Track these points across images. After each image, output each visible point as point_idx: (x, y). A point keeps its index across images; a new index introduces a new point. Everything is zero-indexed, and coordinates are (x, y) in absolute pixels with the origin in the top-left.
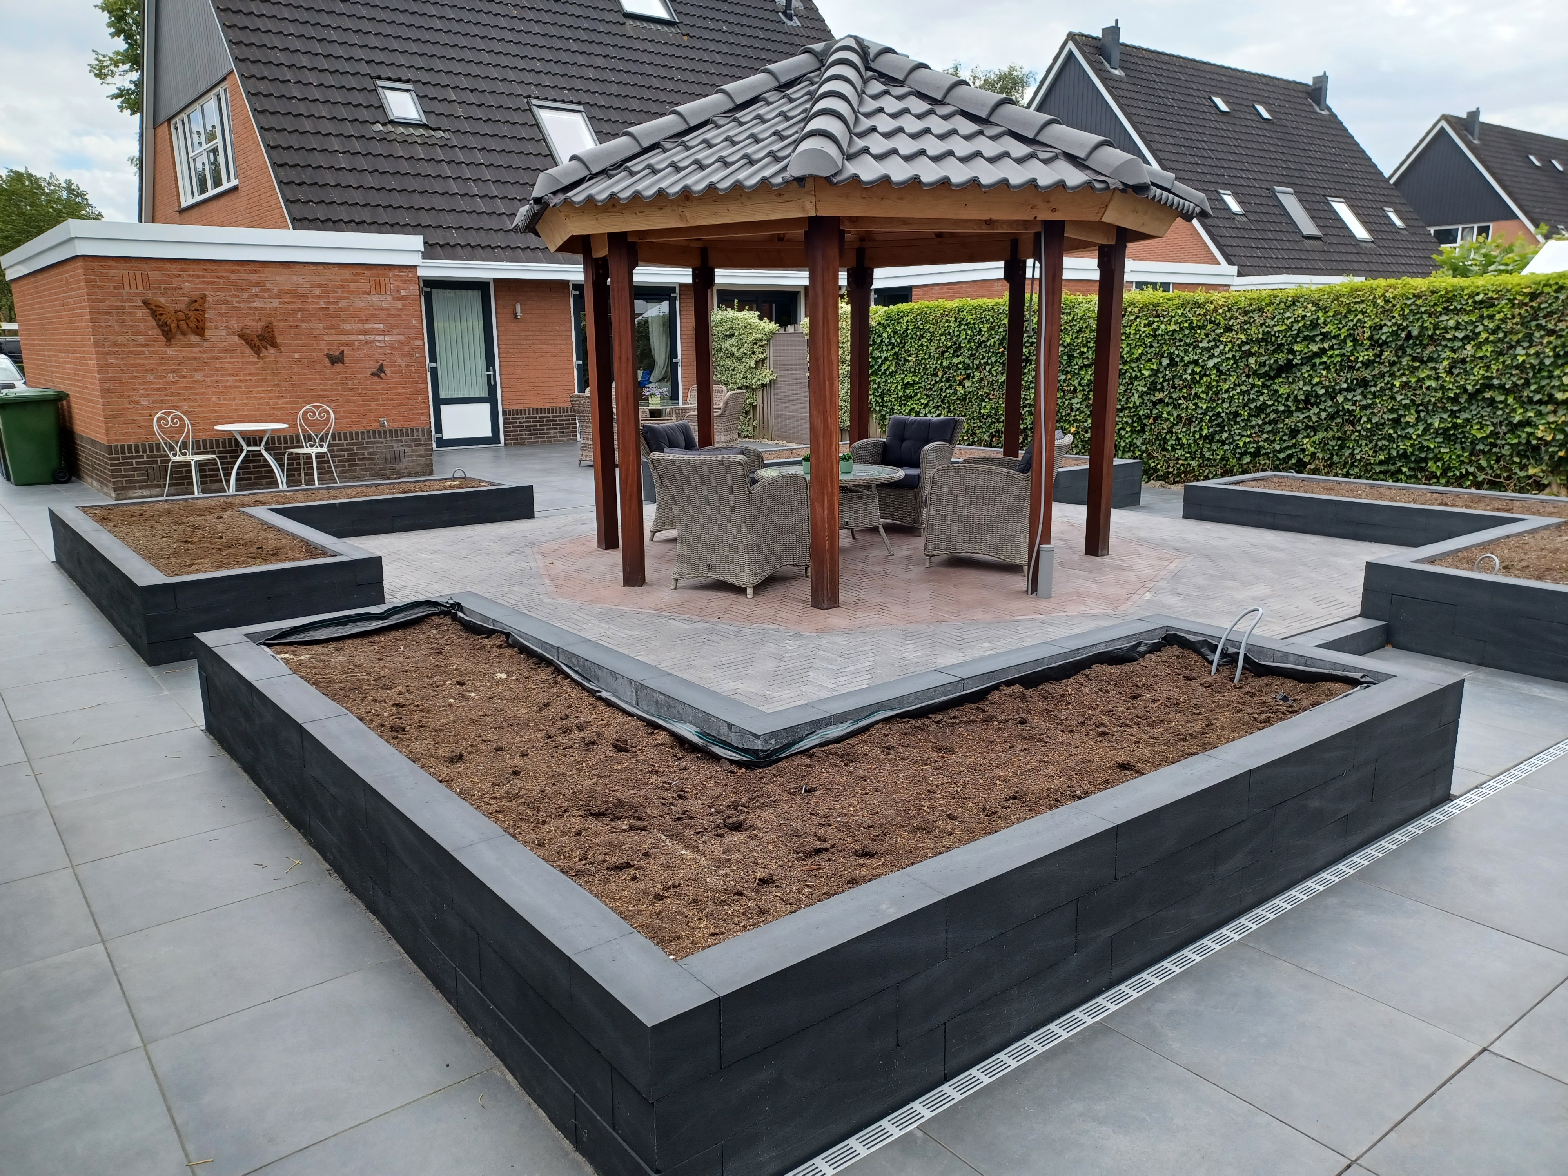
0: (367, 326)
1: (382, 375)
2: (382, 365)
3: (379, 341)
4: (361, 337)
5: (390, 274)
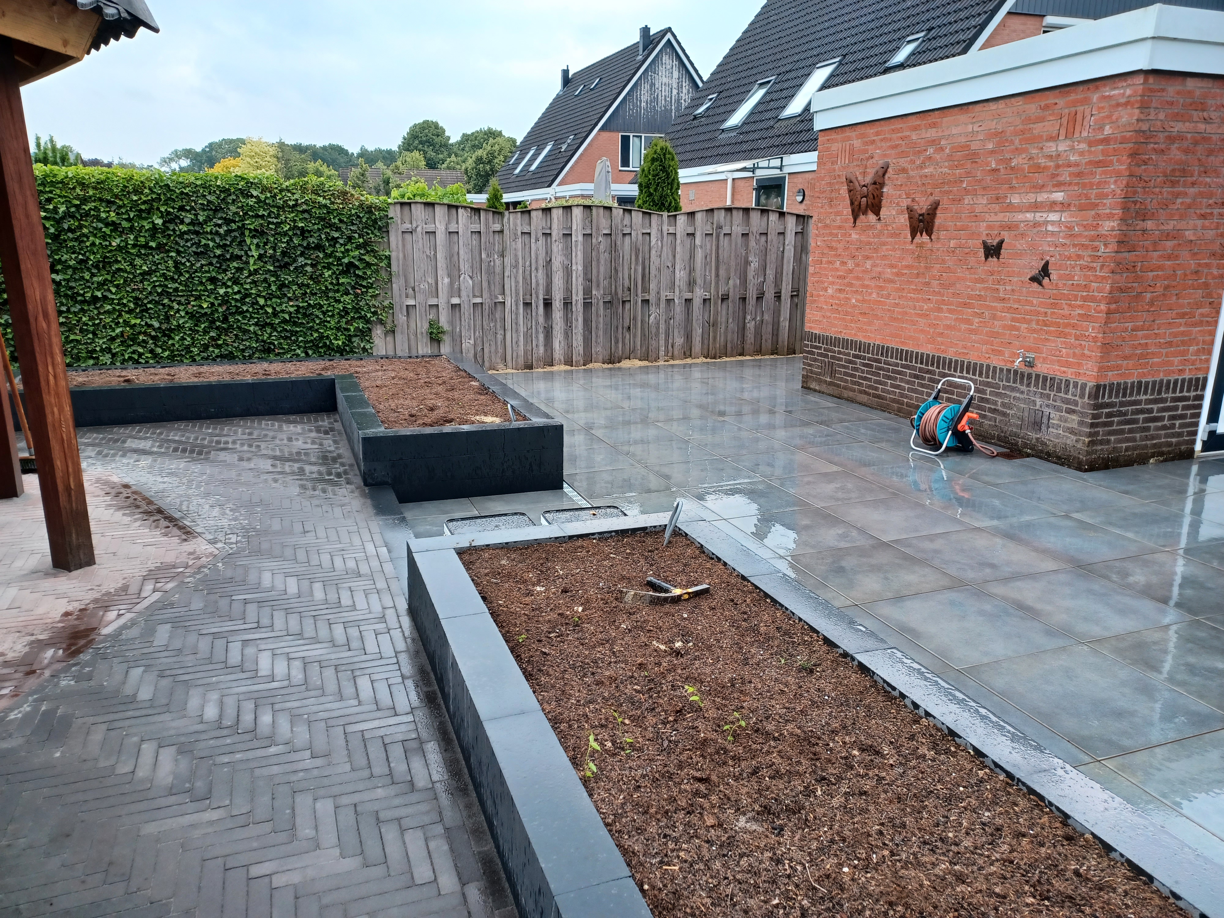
0: (1042, 197)
1: (1046, 281)
2: (1047, 264)
3: (1053, 223)
4: (1029, 216)
5: (1095, 97)
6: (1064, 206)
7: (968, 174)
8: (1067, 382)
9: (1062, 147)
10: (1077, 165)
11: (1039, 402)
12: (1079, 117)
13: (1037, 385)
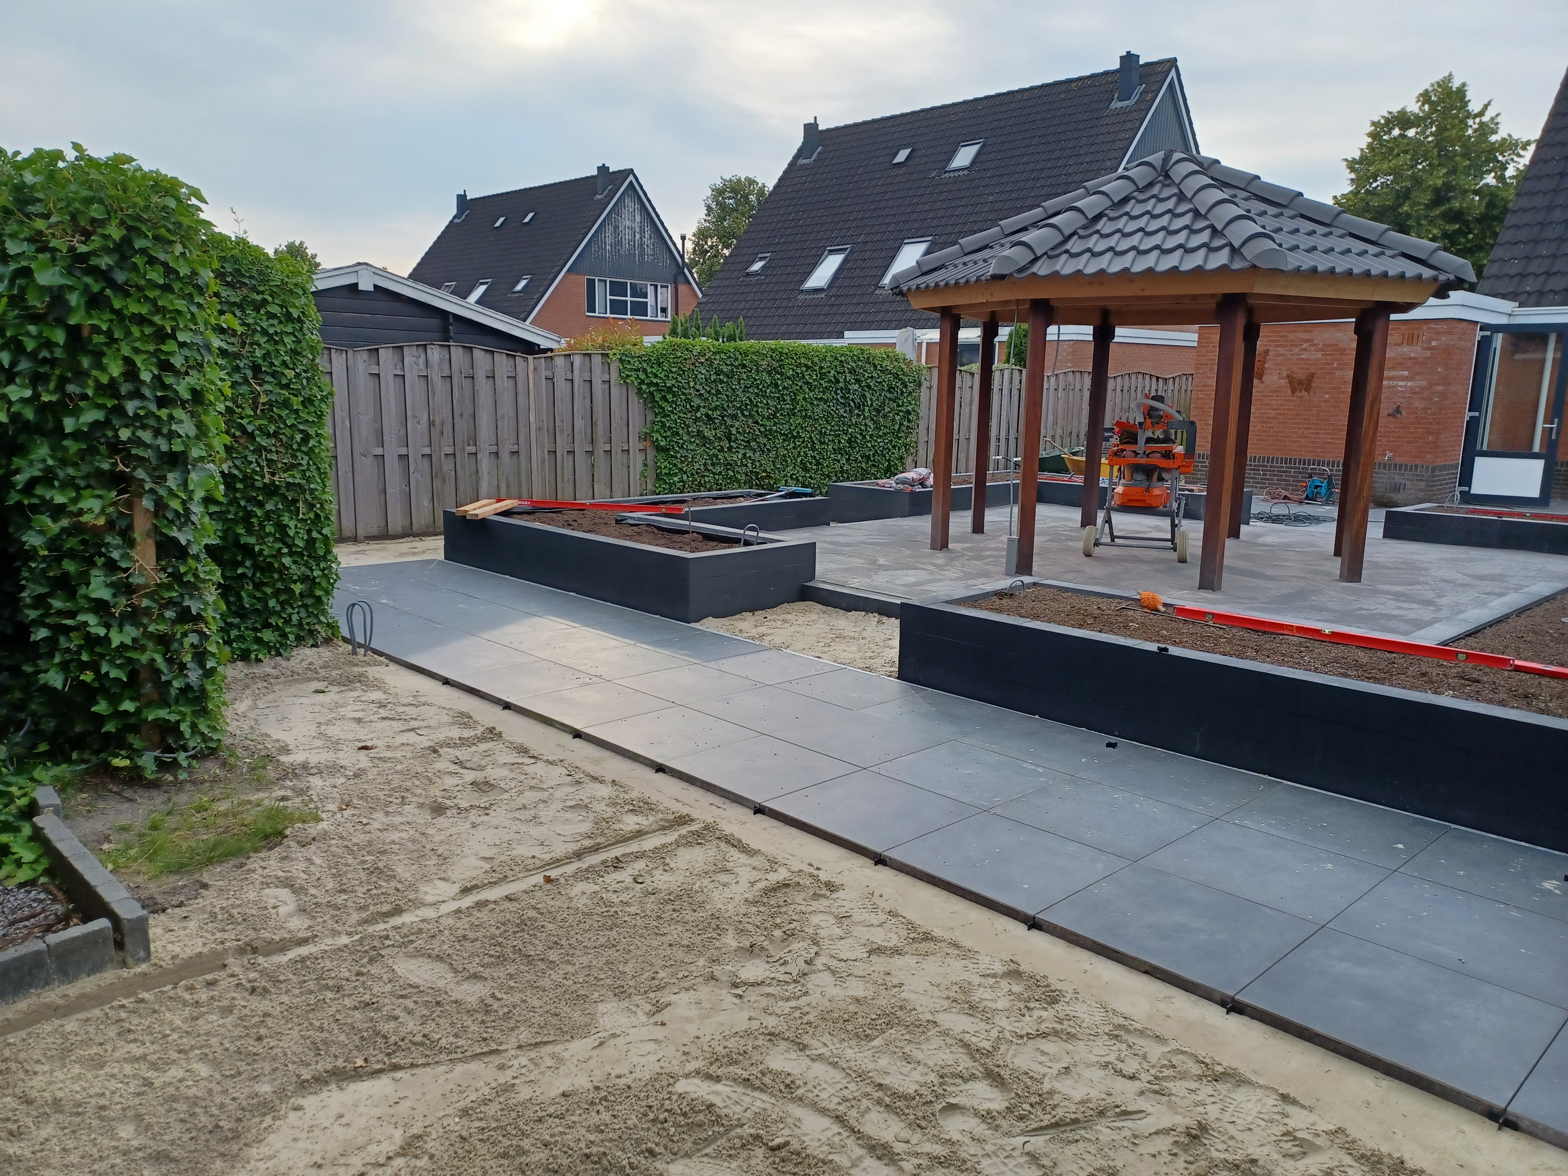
0: (1393, 373)
1: (1398, 415)
2: (1398, 407)
3: (1402, 386)
5: (1425, 327)
6: (1407, 379)
7: (1337, 360)
8: (1416, 466)
9: (1405, 350)
10: (1414, 358)
11: (1397, 478)
12: (1416, 336)
13: (1395, 469)
